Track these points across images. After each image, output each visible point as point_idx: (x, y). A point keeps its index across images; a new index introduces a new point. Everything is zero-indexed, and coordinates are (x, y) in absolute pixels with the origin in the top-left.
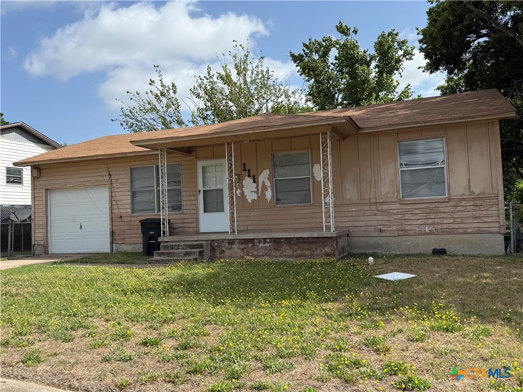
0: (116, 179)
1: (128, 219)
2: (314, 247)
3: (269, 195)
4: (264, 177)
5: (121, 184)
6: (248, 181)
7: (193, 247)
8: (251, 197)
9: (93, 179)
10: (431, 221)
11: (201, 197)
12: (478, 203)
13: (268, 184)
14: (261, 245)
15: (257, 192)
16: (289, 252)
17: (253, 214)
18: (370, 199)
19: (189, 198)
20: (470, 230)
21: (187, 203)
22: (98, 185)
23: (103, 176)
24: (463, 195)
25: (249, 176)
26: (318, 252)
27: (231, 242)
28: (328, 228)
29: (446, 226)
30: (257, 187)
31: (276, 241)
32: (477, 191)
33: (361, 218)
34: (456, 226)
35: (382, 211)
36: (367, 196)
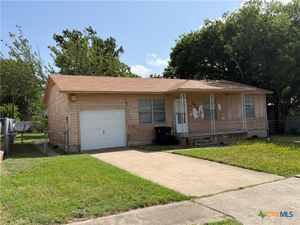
0: (130, 106)
1: (138, 127)
3: (203, 116)
4: (201, 108)
5: (133, 108)
6: (194, 110)
8: (196, 117)
9: (115, 105)
10: (251, 126)
11: (177, 116)
12: (262, 120)
13: (202, 111)
14: (225, 137)
15: (198, 115)
17: (197, 124)
19: (169, 116)
20: (260, 129)
21: (168, 119)
22: (118, 108)
23: (122, 103)
24: (258, 117)
25: (195, 107)
26: (243, 138)
27: (214, 136)
28: (245, 130)
29: (255, 128)
30: (198, 112)
31: (230, 135)
32: (261, 117)
33: (233, 126)
34: (257, 128)
35: (239, 123)
36: (235, 117)
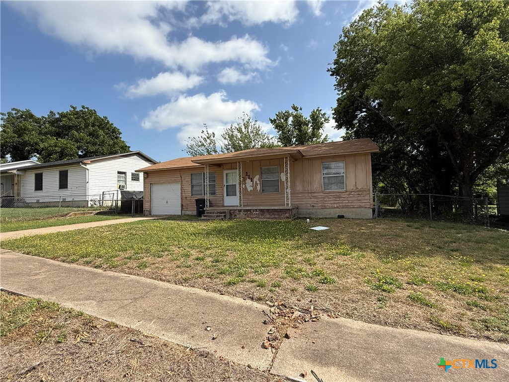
0: (184, 179)
1: (190, 199)
2: (280, 214)
3: (259, 188)
4: (256, 179)
5: (186, 181)
6: (248, 181)
7: (221, 213)
8: (250, 189)
9: (173, 179)
10: (337, 202)
11: (225, 188)
12: (360, 193)
13: (258, 182)
14: (255, 212)
15: (253, 186)
16: (268, 216)
17: (250, 197)
18: (308, 190)
19: (219, 189)
20: (356, 206)
21: (219, 191)
22: (175, 182)
23: (178, 178)
24: (353, 189)
25: (249, 178)
27: (240, 211)
28: (287, 204)
29: (344, 204)
30: (253, 184)
31: (262, 211)
32: (359, 188)
33: (303, 200)
34: (349, 204)
35: (315, 196)
36: (307, 189)
